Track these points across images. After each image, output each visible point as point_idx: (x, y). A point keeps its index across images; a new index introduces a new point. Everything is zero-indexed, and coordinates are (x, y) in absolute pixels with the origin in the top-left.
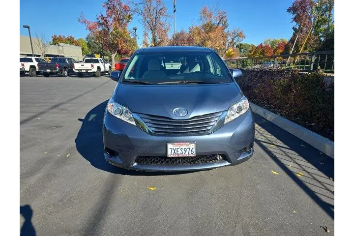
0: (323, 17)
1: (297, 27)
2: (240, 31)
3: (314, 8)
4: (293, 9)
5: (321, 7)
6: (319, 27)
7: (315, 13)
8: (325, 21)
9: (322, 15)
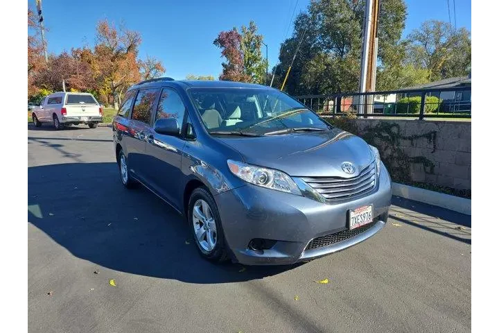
0: (253, 54)
1: (227, 63)
2: (157, 62)
3: (242, 43)
4: (220, 41)
5: (249, 43)
6: (250, 66)
7: (244, 48)
8: (255, 59)
9: (252, 52)
